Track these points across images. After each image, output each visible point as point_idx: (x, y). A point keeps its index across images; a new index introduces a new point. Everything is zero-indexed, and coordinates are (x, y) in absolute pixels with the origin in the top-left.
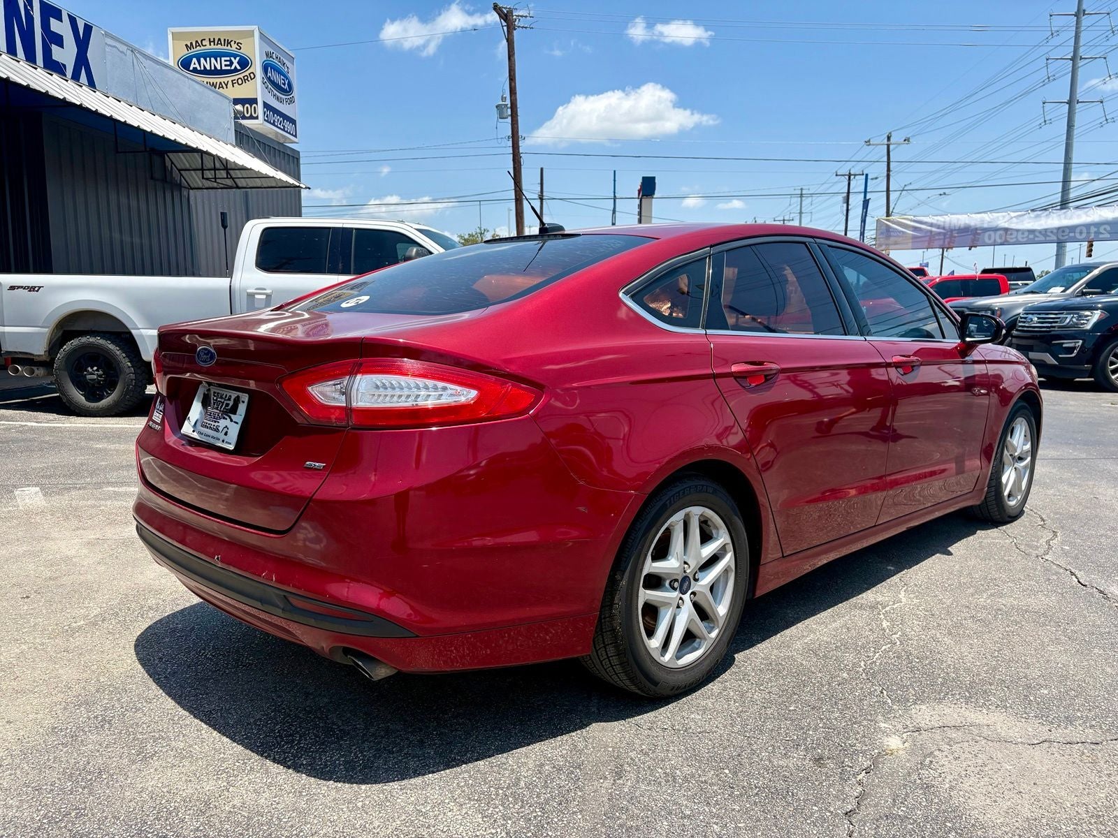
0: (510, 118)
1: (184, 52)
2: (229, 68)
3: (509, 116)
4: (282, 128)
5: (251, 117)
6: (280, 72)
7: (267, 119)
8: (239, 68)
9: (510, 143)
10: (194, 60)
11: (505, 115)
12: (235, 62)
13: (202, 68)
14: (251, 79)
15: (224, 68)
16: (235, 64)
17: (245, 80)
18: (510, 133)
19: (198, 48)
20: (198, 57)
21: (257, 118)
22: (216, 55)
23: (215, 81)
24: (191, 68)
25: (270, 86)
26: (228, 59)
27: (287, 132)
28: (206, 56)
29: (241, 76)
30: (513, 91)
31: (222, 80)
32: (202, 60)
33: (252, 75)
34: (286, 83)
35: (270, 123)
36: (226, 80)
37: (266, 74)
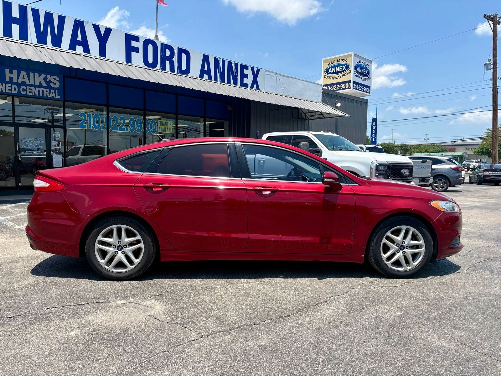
0: (492, 70)
1: (327, 67)
2: (342, 70)
3: (492, 68)
4: (363, 90)
5: (348, 88)
6: (363, 68)
7: (354, 88)
8: (345, 69)
9: (492, 82)
10: (330, 69)
11: (489, 68)
12: (344, 67)
13: (333, 72)
14: (350, 73)
15: (340, 70)
16: (344, 68)
17: (347, 74)
18: (492, 77)
19: (332, 64)
20: (331, 68)
21: (350, 88)
22: (338, 66)
23: (336, 76)
24: (329, 73)
25: (358, 74)
26: (342, 66)
27: (365, 92)
28: (334, 67)
29: (346, 73)
30: (495, 56)
31: (339, 75)
32: (333, 69)
33: (350, 71)
34: (367, 72)
35: (356, 89)
36: (340, 75)
37: (356, 70)
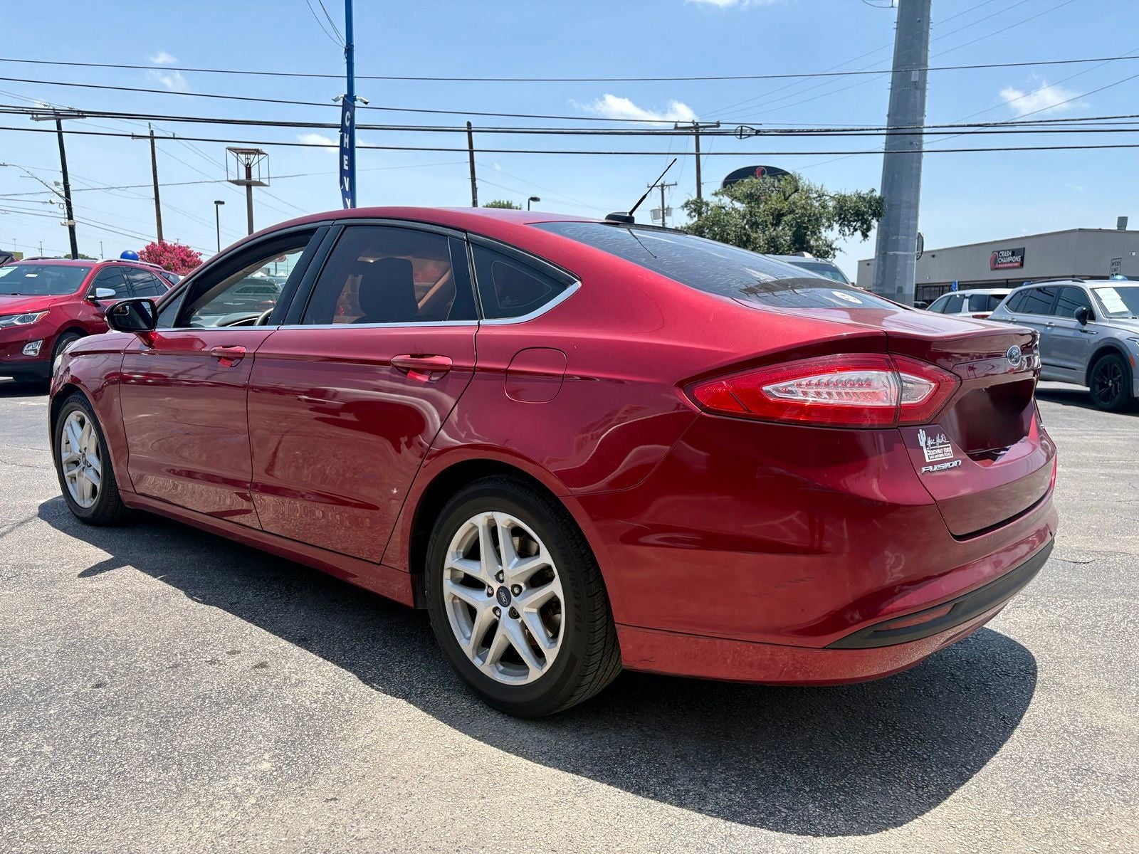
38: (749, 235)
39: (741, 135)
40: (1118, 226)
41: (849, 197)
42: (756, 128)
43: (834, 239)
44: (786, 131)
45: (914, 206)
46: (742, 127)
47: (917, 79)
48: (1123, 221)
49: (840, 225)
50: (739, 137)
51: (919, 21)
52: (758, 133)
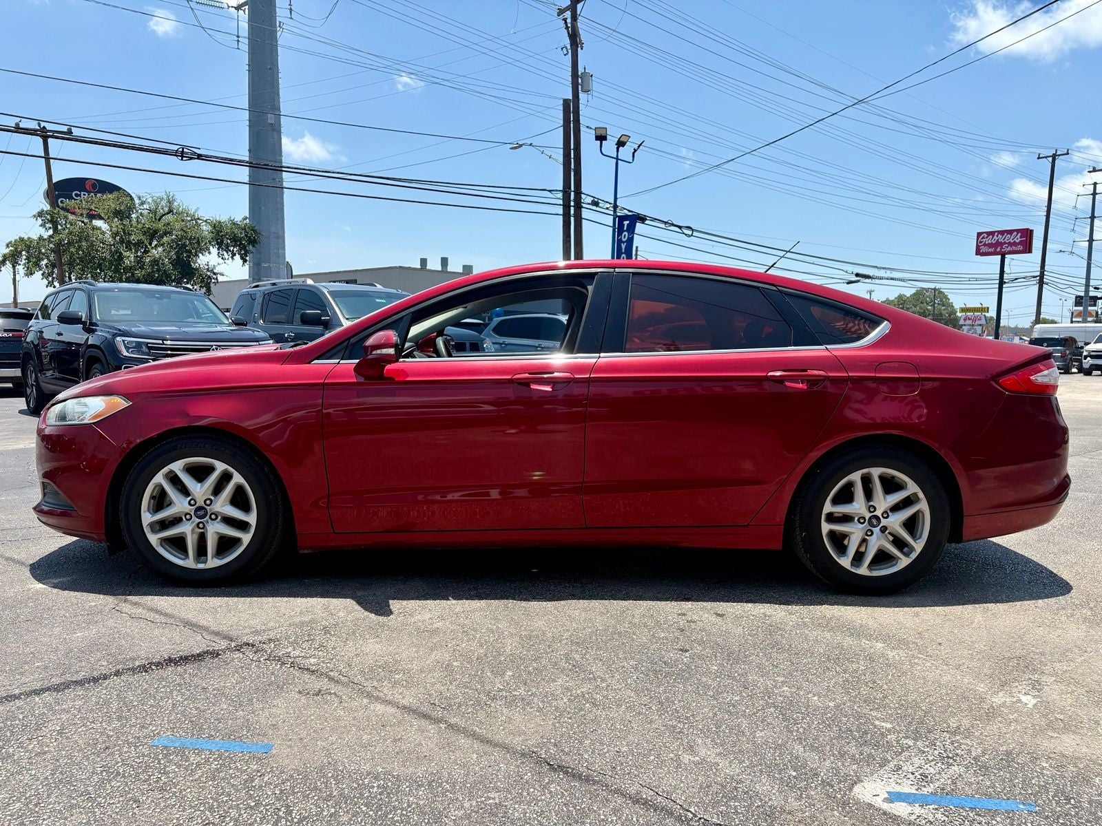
38: (121, 254)
39: (182, 157)
40: (421, 265)
41: (223, 223)
42: (198, 151)
43: (216, 264)
44: (226, 159)
45: (280, 237)
46: (183, 149)
47: (273, 122)
48: (424, 262)
49: (218, 249)
50: (180, 158)
51: (270, 69)
52: (199, 157)
